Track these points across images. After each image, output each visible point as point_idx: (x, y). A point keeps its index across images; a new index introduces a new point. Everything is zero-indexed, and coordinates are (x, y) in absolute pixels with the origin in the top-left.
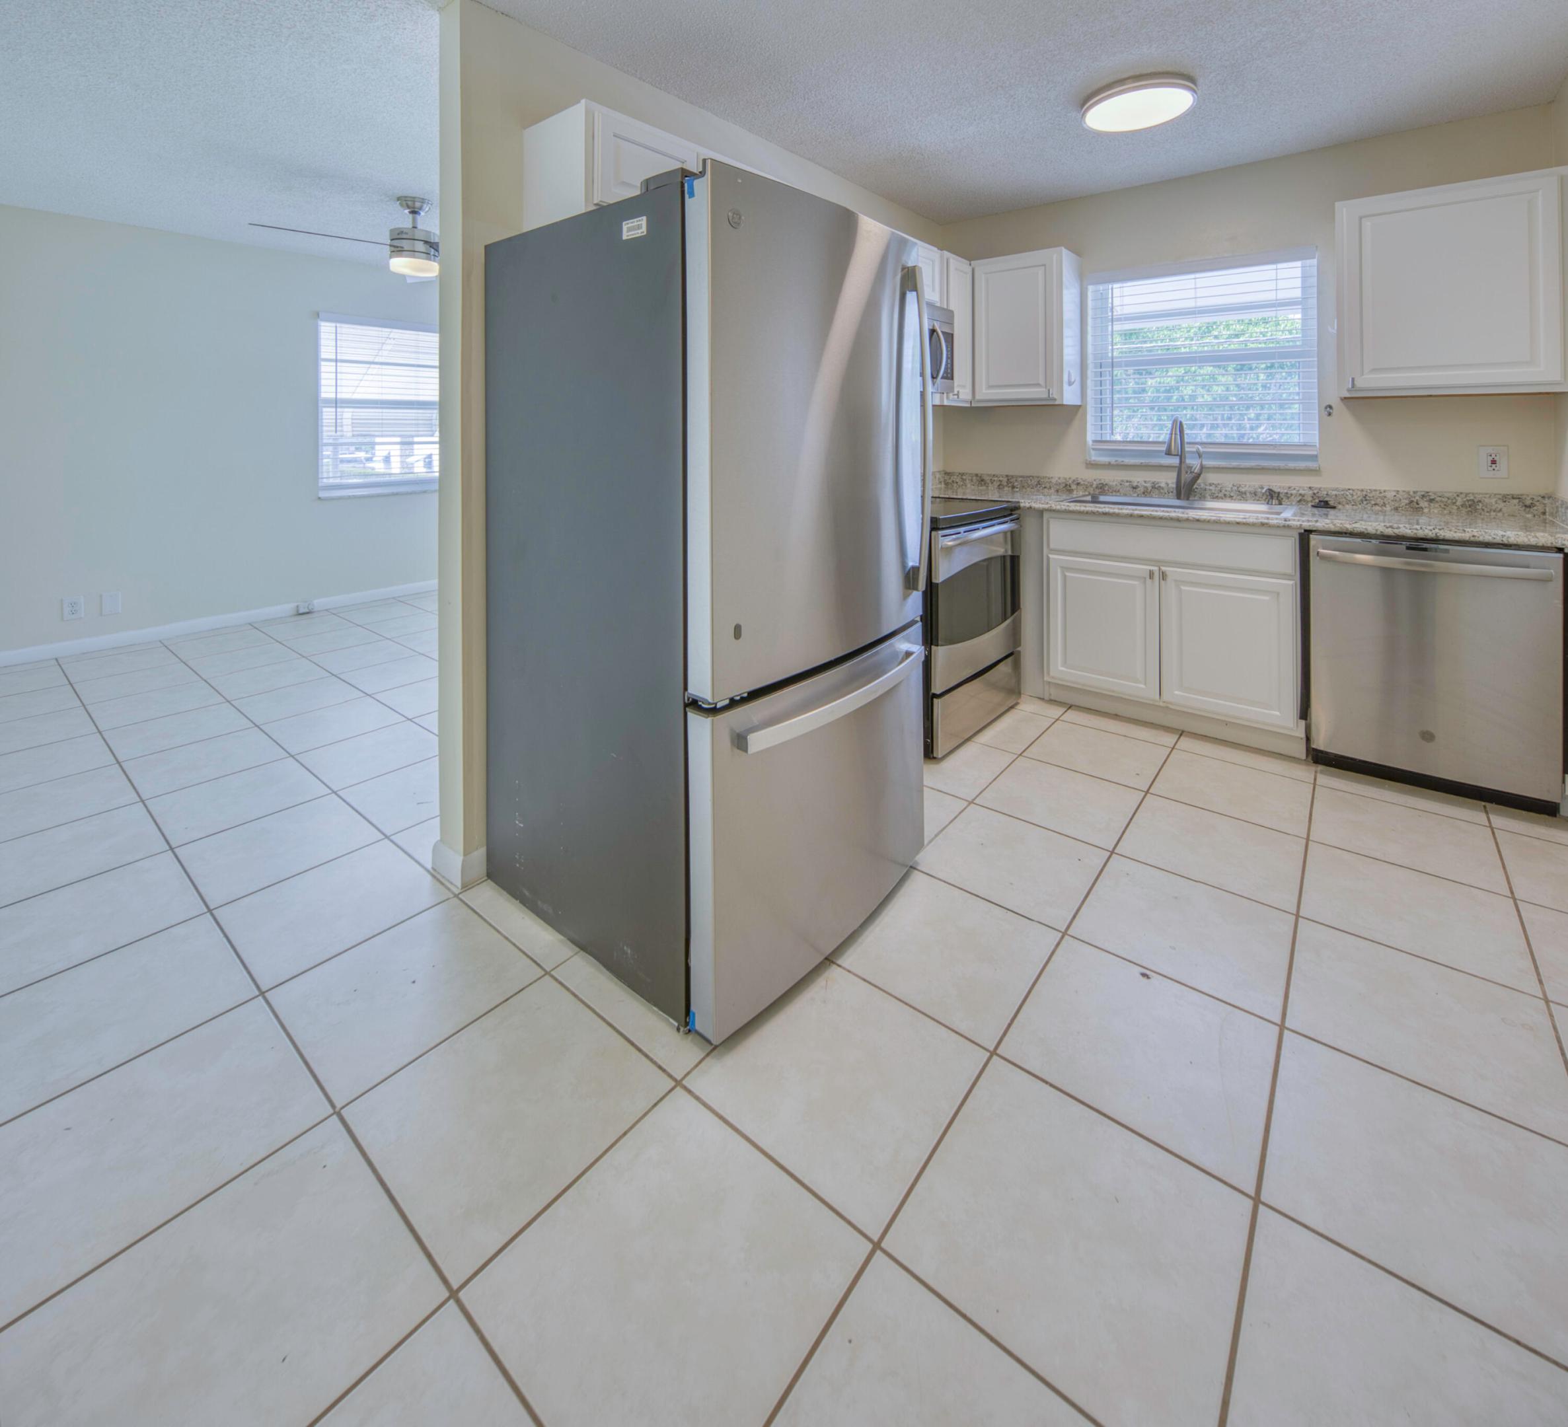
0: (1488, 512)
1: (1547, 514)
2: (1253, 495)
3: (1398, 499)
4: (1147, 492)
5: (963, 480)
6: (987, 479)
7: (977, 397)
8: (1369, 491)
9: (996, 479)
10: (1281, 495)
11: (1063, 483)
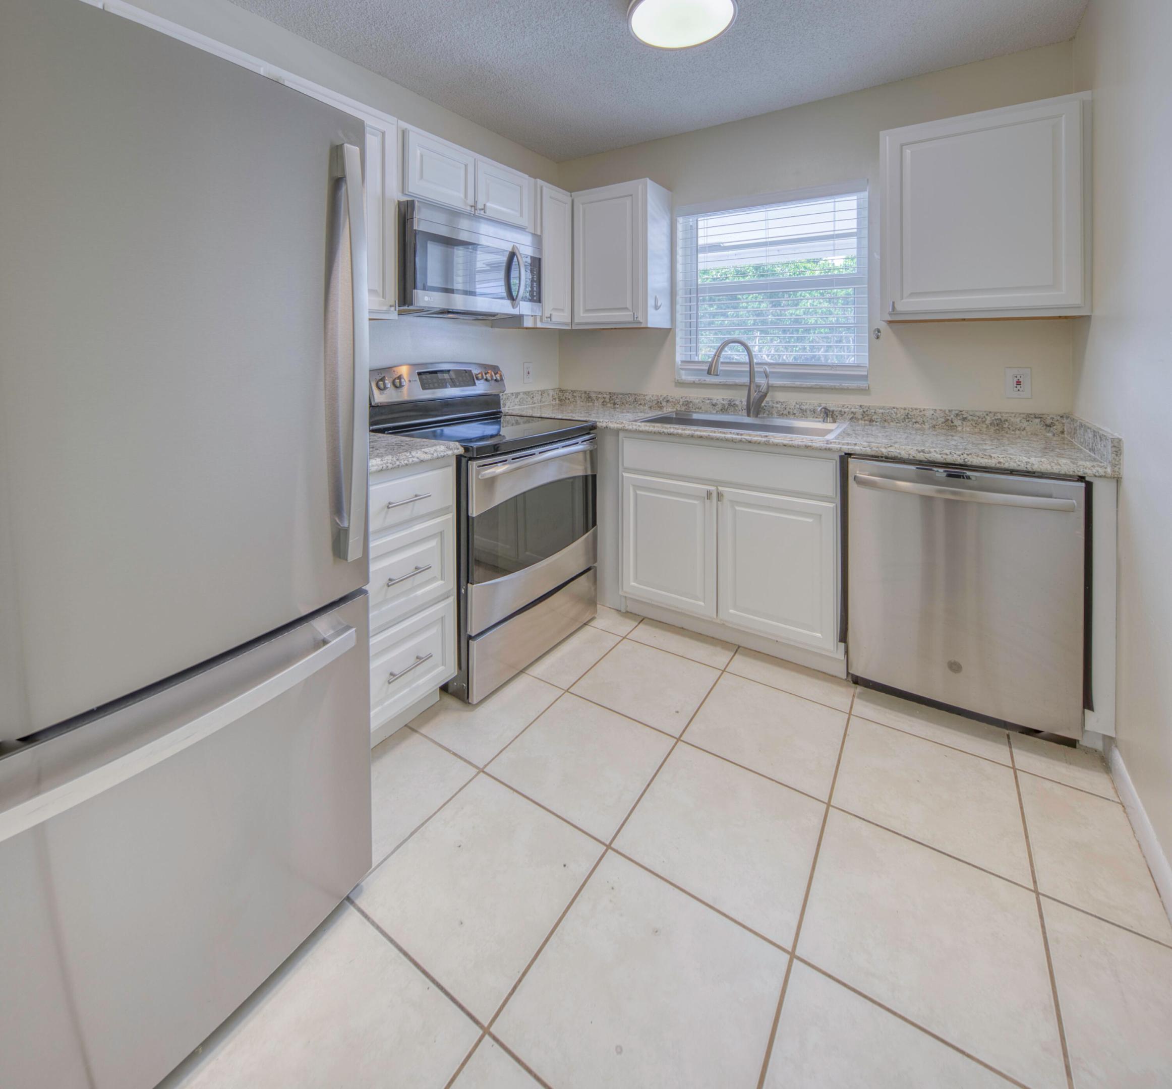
0: (1013, 430)
1: (1065, 433)
2: (812, 412)
3: (935, 418)
4: (724, 409)
5: (574, 397)
6: (593, 396)
7: (576, 320)
8: (910, 410)
9: (600, 396)
10: (835, 413)
11: (655, 400)
